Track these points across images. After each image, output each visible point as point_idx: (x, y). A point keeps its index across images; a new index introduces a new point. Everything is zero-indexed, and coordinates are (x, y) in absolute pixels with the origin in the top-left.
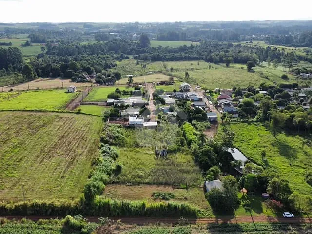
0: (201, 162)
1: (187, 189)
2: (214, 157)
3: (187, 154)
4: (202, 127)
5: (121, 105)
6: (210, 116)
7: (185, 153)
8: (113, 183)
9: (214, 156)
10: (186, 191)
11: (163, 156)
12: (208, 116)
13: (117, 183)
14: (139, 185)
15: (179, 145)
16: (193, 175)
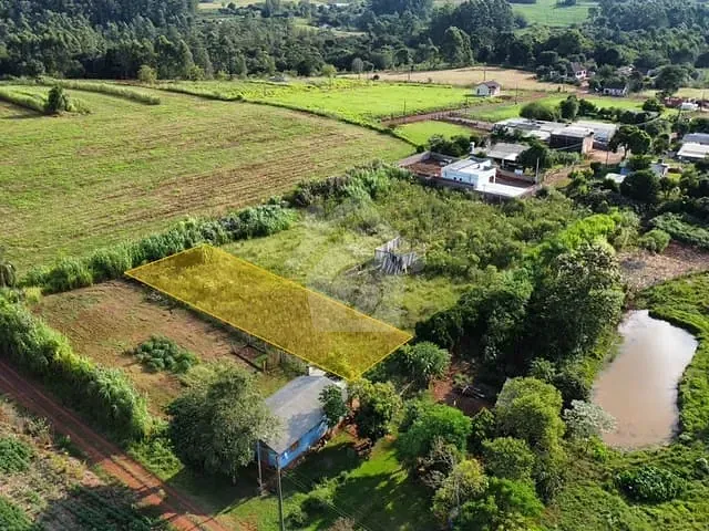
1: (259, 371)
5: (516, 132)
8: (131, 281)
14: (171, 309)
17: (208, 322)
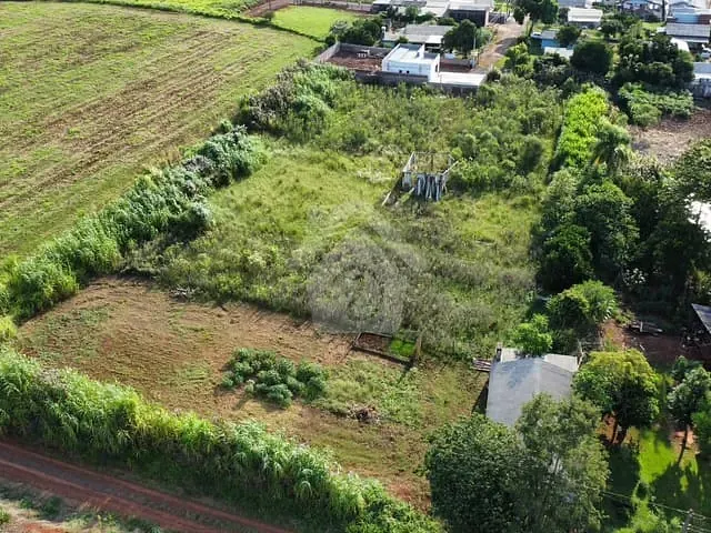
0: (548, 250)
1: (408, 366)
2: (620, 236)
3: (524, 205)
4: (647, 110)
5: (408, 11)
6: (706, 76)
7: (518, 199)
8: (132, 274)
9: (625, 236)
10: (396, 372)
11: (420, 198)
12: (698, 76)
13: (146, 276)
14: (219, 304)
15: (505, 166)
16: (481, 305)
17: (284, 311)
